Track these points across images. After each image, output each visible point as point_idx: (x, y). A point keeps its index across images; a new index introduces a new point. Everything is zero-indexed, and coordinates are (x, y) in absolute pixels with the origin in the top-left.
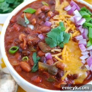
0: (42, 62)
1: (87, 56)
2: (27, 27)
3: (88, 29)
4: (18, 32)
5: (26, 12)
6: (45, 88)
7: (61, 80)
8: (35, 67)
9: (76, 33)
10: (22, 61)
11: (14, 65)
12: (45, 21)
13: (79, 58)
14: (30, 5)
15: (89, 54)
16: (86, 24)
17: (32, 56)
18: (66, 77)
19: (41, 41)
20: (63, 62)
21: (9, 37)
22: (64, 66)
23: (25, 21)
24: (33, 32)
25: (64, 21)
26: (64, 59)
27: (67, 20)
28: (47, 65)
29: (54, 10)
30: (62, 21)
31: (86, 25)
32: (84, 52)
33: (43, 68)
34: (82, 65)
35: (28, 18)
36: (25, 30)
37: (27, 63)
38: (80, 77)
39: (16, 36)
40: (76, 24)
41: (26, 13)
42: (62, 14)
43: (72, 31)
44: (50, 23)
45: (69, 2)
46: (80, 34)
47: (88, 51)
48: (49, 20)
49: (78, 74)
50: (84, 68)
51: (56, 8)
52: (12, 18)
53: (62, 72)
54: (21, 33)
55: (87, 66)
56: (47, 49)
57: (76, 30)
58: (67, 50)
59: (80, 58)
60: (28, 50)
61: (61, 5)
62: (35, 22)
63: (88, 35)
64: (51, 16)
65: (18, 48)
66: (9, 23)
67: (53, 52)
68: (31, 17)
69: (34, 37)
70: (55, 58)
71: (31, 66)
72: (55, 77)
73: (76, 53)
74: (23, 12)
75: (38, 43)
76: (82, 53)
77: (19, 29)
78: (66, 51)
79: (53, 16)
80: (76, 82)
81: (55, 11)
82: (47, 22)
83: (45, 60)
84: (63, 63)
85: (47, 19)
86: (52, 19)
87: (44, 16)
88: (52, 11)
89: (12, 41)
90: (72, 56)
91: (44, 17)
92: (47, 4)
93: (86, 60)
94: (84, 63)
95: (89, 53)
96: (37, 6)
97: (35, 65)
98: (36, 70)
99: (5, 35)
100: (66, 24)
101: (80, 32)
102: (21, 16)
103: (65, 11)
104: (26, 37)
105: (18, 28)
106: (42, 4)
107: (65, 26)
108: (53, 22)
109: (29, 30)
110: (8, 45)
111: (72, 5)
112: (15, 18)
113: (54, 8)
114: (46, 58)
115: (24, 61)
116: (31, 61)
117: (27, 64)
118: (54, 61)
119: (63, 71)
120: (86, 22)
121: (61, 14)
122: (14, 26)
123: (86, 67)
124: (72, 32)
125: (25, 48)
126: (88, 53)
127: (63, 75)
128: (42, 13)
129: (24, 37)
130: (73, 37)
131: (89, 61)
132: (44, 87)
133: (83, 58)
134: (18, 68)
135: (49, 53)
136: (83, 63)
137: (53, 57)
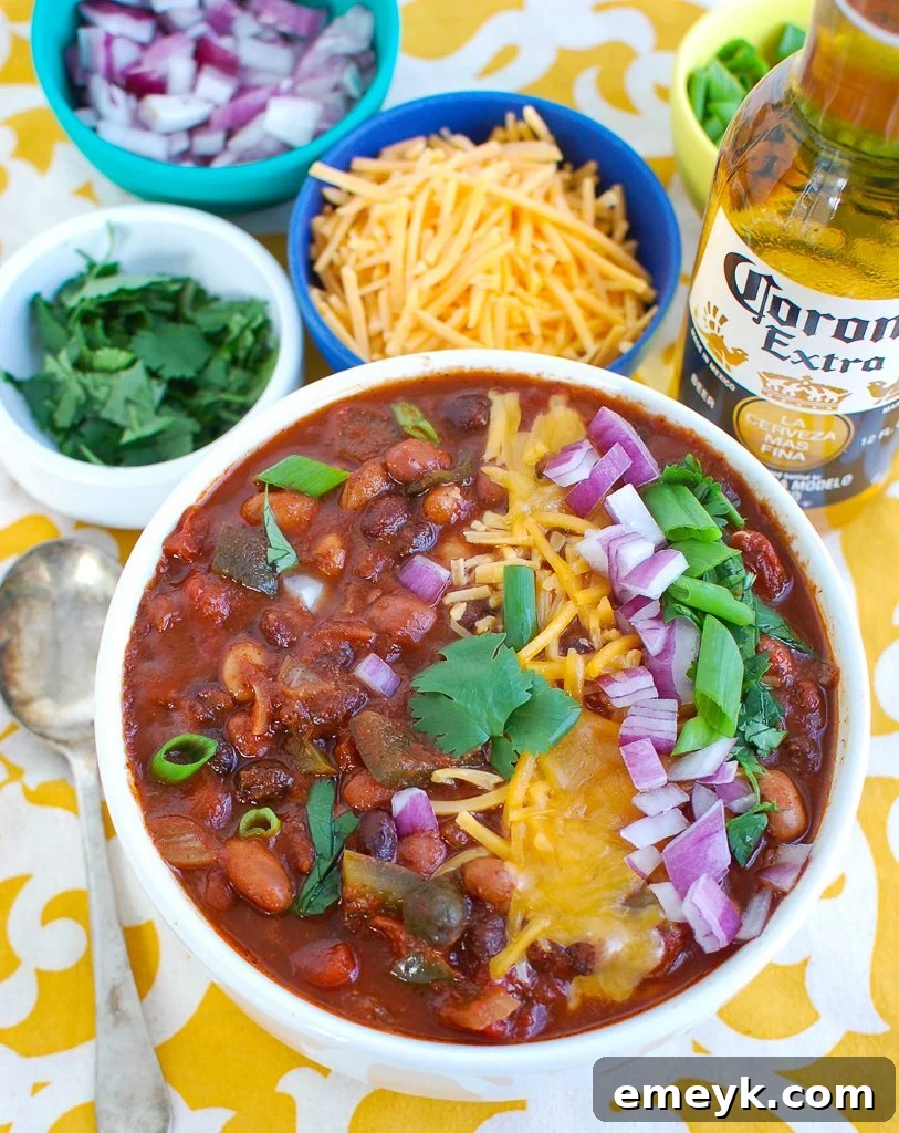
0: (367, 852)
1: (671, 823)
2: (281, 591)
3: (701, 627)
4: (216, 633)
5: (276, 481)
6: (377, 1027)
7: (488, 980)
8: (320, 882)
9: (612, 653)
10: (237, 836)
11: (182, 859)
12: (402, 558)
13: (618, 831)
14: (310, 430)
15: (687, 811)
16: (686, 592)
17: (302, 806)
18: (520, 959)
19: (369, 707)
20: (509, 858)
21: (157, 667)
22: (512, 886)
23: (272, 555)
24: (320, 639)
25: (536, 563)
26: (518, 832)
27: (562, 554)
28: (404, 870)
29: (477, 477)
30: (524, 562)
31: (687, 600)
32: (650, 792)
33: (373, 891)
34: (635, 883)
35: (288, 532)
36: (265, 615)
37: (269, 852)
38: (614, 965)
39: (204, 655)
40: (617, 590)
41: (274, 489)
42: (526, 508)
43: (588, 637)
44: (444, 573)
45: (583, 413)
46: (642, 663)
47: (680, 784)
48: (435, 554)
49: (602, 942)
50: (643, 906)
51: (493, 460)
52: (180, 527)
53: (499, 923)
54: (242, 635)
55: (663, 891)
56: (407, 765)
57: (617, 627)
58: (541, 773)
59: (623, 834)
60: (283, 766)
61: (524, 435)
62: (339, 559)
63: (692, 673)
64: (454, 518)
65: (212, 747)
66: (161, 564)
67: (449, 782)
68: (310, 524)
69: (324, 675)
70: (458, 829)
71: (297, 874)
72: (446, 957)
73: (599, 794)
74: (261, 487)
75: (347, 717)
76: (641, 802)
77: (226, 612)
78: (532, 781)
79: (464, 523)
80: (588, 994)
81: (483, 484)
82: (419, 560)
83: (388, 842)
84: (508, 866)
85: (422, 541)
86: (453, 539)
87: (401, 521)
88: (459, 484)
89: (173, 694)
90: (568, 815)
91: (400, 529)
92: (426, 425)
93: (660, 846)
94: (648, 871)
95: (686, 798)
96: (355, 435)
97: (325, 865)
98: (328, 902)
99: (129, 648)
100: (548, 583)
101: (641, 646)
102: (241, 514)
103: (549, 490)
104: (271, 672)
105: (220, 605)
106: (391, 420)
107: (545, 599)
108: (461, 565)
109: (296, 619)
110: (150, 721)
111: (602, 444)
112: (198, 523)
113: (477, 461)
114: (397, 822)
115: (249, 839)
116: (297, 837)
117: (270, 862)
118: (452, 850)
119: (504, 915)
120: (685, 574)
121: (518, 506)
122: (193, 584)
123: (656, 901)
124: (584, 642)
125: (262, 751)
126: (680, 797)
127: (503, 944)
128: (388, 493)
129: (258, 668)
130: (587, 683)
131: (681, 858)
132: (375, 1016)
133: (642, 835)
134: (212, 885)
135: (416, 791)
136: (640, 874)
137: (446, 821)
